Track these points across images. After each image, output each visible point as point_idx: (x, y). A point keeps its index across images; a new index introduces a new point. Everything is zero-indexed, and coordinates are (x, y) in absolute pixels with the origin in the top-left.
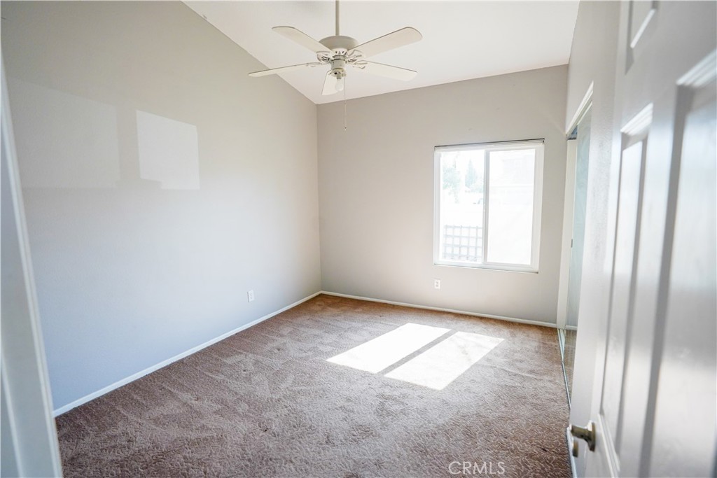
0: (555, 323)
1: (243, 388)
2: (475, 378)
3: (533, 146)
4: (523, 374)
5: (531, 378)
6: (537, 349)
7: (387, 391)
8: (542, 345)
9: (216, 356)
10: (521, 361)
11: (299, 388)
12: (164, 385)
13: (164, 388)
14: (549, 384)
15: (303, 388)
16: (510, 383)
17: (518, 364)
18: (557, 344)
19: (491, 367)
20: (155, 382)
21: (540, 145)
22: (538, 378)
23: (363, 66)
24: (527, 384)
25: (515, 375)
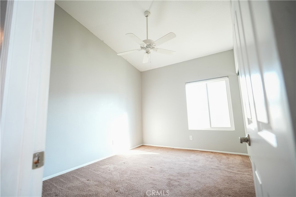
0: (247, 153)
1: (108, 176)
2: (211, 173)
3: (224, 79)
4: (235, 172)
5: (239, 174)
6: (240, 163)
7: (172, 177)
8: (242, 162)
9: (97, 166)
10: (233, 167)
11: (132, 176)
12: (74, 176)
13: (74, 177)
14: (248, 176)
15: (134, 176)
16: (229, 175)
17: (232, 168)
18: (249, 161)
19: (219, 169)
20: (70, 175)
21: (227, 79)
22: (242, 173)
23: (156, 50)
24: (237, 176)
25: (231, 172)
